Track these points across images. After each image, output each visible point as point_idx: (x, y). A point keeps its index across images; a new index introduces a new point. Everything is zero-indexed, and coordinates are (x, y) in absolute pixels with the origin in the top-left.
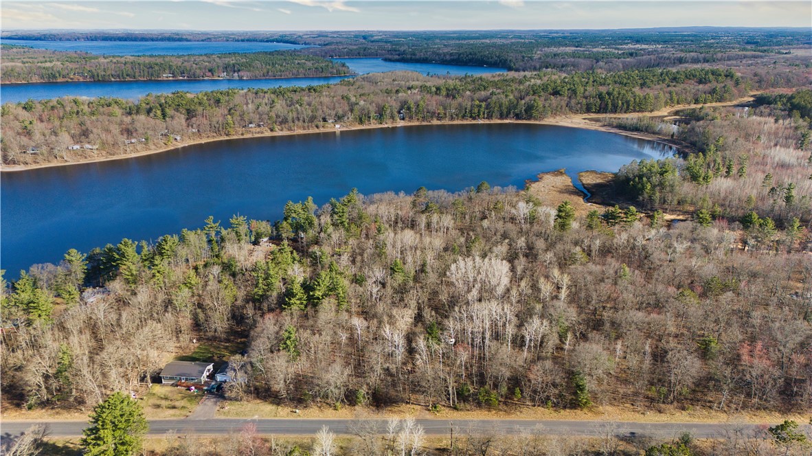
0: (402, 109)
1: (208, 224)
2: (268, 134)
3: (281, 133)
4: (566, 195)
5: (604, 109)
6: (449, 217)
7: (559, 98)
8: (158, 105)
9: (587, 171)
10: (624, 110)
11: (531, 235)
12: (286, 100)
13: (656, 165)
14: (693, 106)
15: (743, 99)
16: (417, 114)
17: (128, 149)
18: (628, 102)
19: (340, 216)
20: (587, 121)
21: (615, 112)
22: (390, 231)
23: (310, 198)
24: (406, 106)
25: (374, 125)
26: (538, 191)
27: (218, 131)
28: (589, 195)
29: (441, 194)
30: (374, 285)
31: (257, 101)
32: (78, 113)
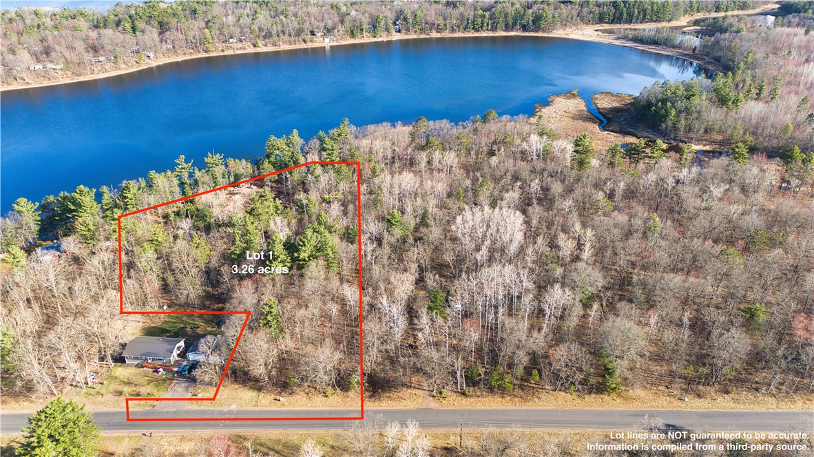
0: (397, 20)
1: (179, 164)
2: (251, 50)
3: (264, 49)
4: (580, 122)
5: (618, 18)
6: (453, 154)
7: (570, 6)
8: (127, 17)
9: (602, 93)
10: (640, 20)
11: (546, 175)
12: (270, 11)
13: (681, 87)
14: (714, 15)
15: (766, 6)
16: (414, 25)
17: (95, 69)
18: (644, 11)
19: (330, 155)
20: (599, 33)
21: (630, 22)
22: (386, 172)
23: (295, 132)
24: (402, 17)
25: (367, 39)
26: (549, 117)
27: (195, 47)
28: (605, 121)
29: (443, 125)
30: (369, 242)
31: (238, 12)
32: (39, 26)
